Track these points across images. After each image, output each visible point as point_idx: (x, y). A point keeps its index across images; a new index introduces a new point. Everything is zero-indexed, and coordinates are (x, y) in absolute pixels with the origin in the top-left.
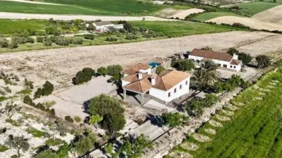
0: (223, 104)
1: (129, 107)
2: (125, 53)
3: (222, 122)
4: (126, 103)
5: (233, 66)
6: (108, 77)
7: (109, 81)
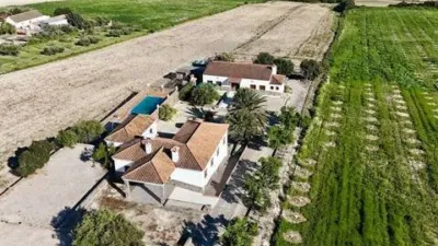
0: (288, 169)
1: (141, 213)
2: (87, 78)
3: (301, 210)
4: (134, 205)
5: (275, 86)
6: (80, 148)
7: (84, 158)
